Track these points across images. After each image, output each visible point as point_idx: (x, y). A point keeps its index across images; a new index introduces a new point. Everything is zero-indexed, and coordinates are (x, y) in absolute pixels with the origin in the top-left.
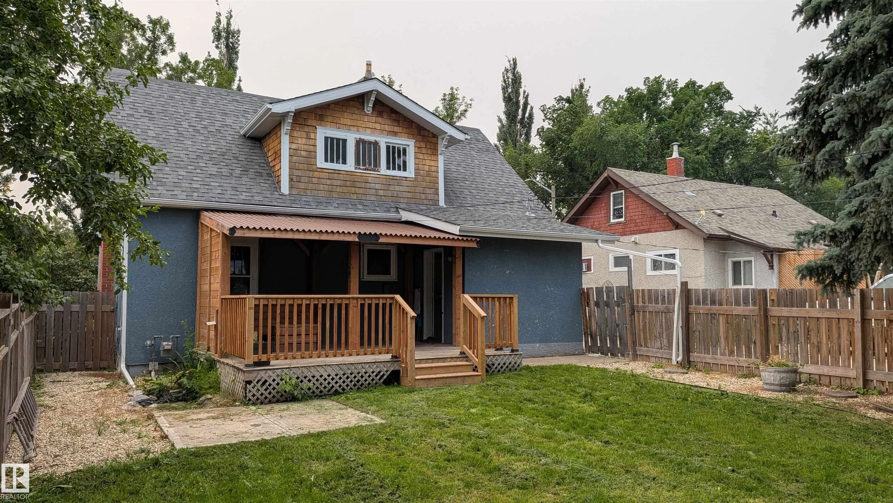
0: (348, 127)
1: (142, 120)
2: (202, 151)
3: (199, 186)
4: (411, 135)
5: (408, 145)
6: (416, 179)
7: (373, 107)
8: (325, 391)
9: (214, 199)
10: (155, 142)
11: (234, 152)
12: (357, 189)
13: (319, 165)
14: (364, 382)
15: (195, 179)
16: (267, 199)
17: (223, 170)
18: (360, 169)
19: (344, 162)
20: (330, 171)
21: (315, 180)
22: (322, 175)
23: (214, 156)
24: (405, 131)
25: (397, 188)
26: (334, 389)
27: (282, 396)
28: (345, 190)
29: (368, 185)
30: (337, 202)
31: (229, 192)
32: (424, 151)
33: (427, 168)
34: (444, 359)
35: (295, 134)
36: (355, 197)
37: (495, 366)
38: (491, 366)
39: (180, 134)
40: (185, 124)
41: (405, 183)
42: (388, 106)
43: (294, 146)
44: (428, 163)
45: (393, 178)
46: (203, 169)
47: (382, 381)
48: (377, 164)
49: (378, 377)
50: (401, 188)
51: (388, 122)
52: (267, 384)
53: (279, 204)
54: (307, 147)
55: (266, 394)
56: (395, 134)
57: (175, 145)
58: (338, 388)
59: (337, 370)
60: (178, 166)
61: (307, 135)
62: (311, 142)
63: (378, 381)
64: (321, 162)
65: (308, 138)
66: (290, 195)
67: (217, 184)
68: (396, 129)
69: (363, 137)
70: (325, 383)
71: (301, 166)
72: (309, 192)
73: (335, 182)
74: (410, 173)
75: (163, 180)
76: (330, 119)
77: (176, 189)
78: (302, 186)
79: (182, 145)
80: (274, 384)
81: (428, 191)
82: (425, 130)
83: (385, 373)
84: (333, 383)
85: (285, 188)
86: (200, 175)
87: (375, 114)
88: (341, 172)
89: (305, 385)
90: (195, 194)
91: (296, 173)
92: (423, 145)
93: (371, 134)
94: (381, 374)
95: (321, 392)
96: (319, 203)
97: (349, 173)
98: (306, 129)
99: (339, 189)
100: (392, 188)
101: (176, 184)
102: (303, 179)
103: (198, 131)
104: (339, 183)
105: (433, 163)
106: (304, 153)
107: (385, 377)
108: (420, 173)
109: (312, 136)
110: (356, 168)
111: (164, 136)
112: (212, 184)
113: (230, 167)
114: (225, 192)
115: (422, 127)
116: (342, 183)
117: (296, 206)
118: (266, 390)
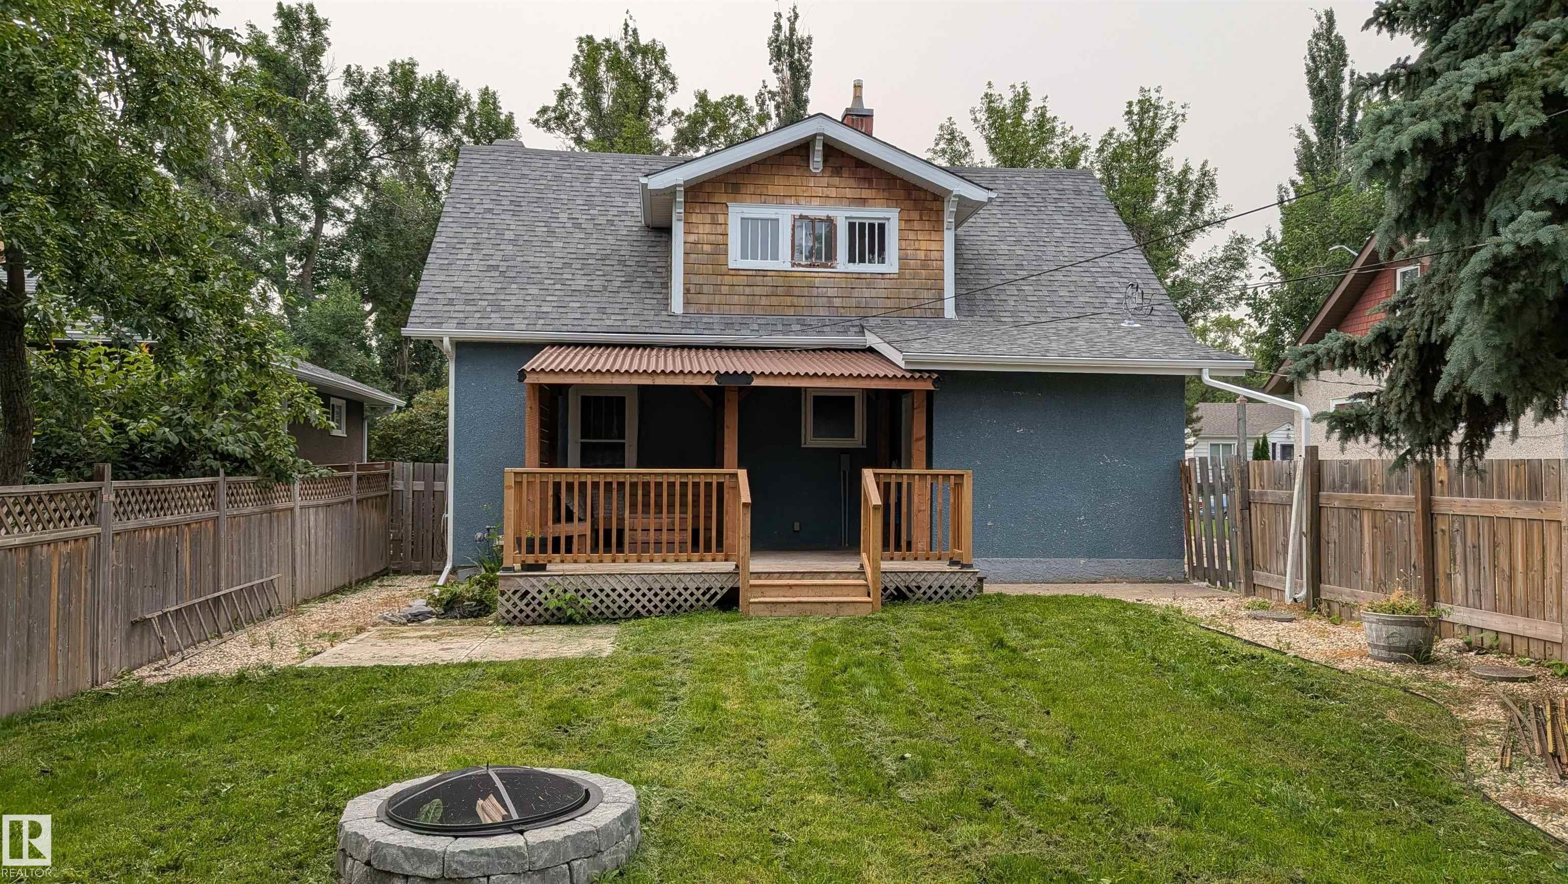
0: (780, 200)
1: (503, 217)
2: (574, 256)
3: (550, 310)
4: (891, 201)
5: (888, 219)
6: (901, 275)
7: (825, 161)
8: (620, 613)
9: (565, 328)
10: (511, 247)
11: (622, 253)
12: (795, 300)
13: (731, 265)
14: (683, 603)
15: (549, 298)
16: (646, 324)
17: (595, 283)
18: (799, 265)
19: (775, 257)
20: (750, 273)
21: (724, 289)
22: (735, 280)
23: (590, 262)
24: (881, 194)
25: (867, 293)
26: (634, 611)
27: (553, 615)
28: (774, 300)
29: (815, 292)
30: (759, 321)
31: (591, 316)
32: (916, 225)
33: (922, 255)
34: (824, 574)
35: (694, 218)
36: (792, 311)
37: (922, 591)
38: (915, 589)
39: (551, 232)
40: (563, 217)
41: (882, 283)
42: (851, 157)
43: (692, 238)
44: (924, 245)
45: (859, 276)
46: (568, 282)
47: (713, 602)
48: (831, 255)
49: (708, 596)
50: (873, 293)
51: (852, 183)
52: (529, 597)
53: (662, 331)
54: (712, 238)
55: (528, 610)
56: (862, 202)
57: (538, 249)
58: (641, 610)
59: (637, 582)
60: (531, 281)
61: (713, 219)
62: (720, 229)
63: (707, 603)
64: (735, 260)
65: (714, 223)
66: (685, 314)
67: (578, 305)
68: (866, 193)
69: (805, 213)
70: (620, 601)
71: (703, 269)
72: (715, 309)
73: (758, 291)
74: (891, 265)
75: (503, 303)
76: (751, 189)
77: (516, 315)
78: (704, 299)
79: (547, 250)
80: (540, 598)
81: (925, 294)
82: (920, 189)
83: (719, 591)
84: (632, 601)
85: (677, 305)
86: (557, 293)
87: (828, 173)
88: (769, 273)
89: (590, 600)
90: (541, 322)
91: (696, 279)
92: (915, 215)
93: (822, 206)
94: (712, 591)
95: (614, 613)
96: (729, 325)
97: (782, 274)
98: (711, 209)
99: (764, 301)
100: (856, 293)
101: (519, 309)
102: (705, 289)
103: (578, 226)
104: (764, 291)
105: (934, 246)
106: (707, 248)
107: (718, 597)
108: (908, 264)
109: (721, 219)
110: (793, 265)
111: (526, 238)
112: (572, 304)
113: (608, 278)
114: (585, 316)
115: (914, 186)
116: (768, 290)
117: (688, 331)
118: (527, 605)
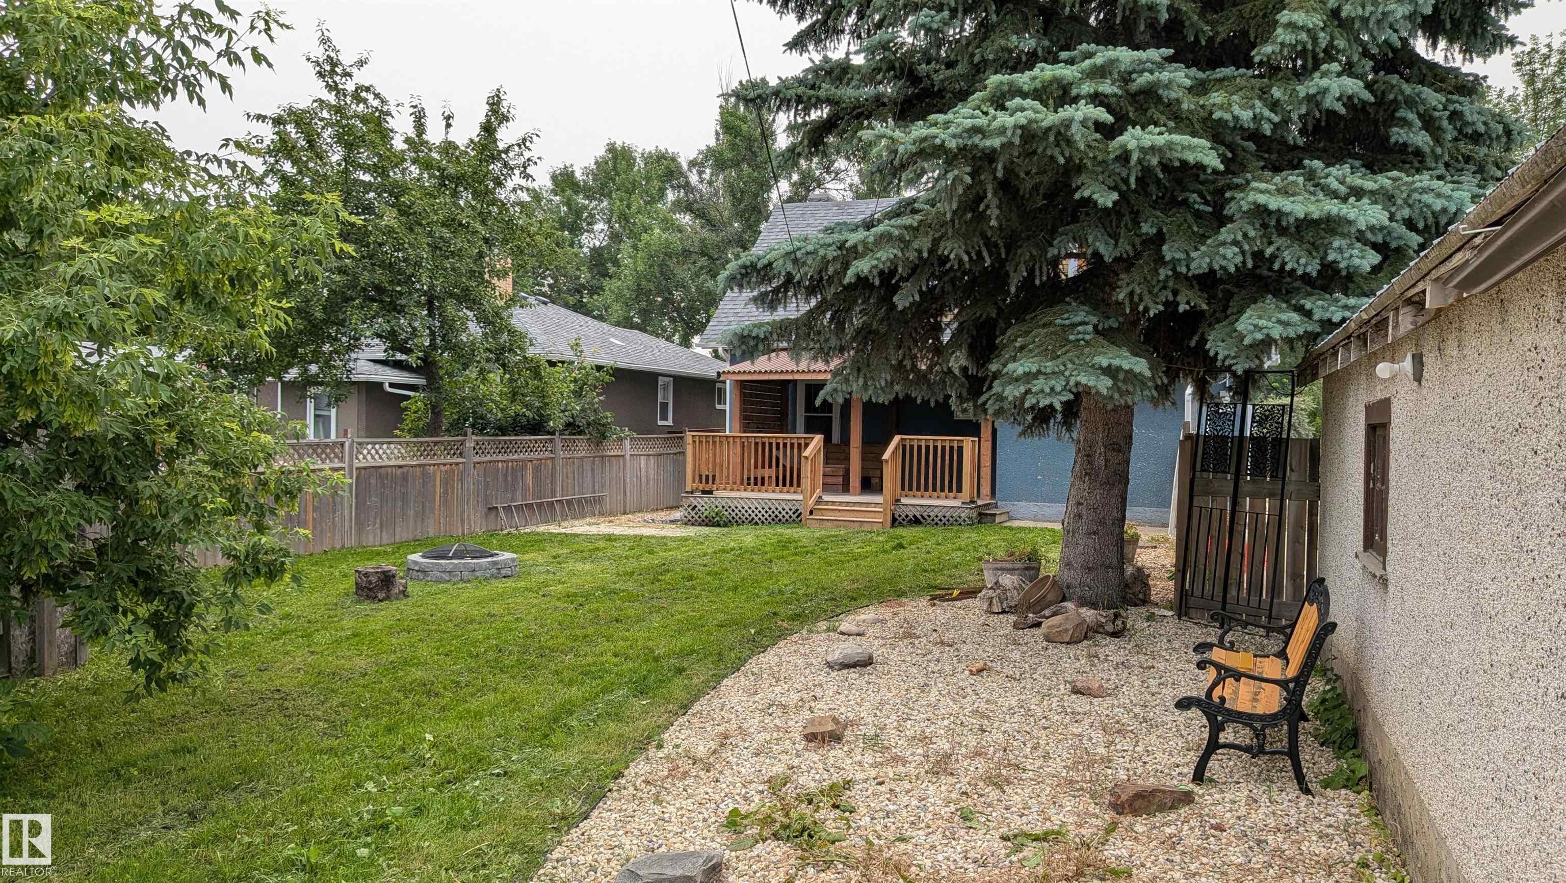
14: (782, 518)
26: (754, 521)
52: (697, 509)
55: (696, 517)
58: (758, 520)
59: (756, 504)
63: (796, 519)
70: (747, 515)
80: (703, 510)
84: (753, 515)
89: (730, 513)
95: (743, 522)
118: (696, 514)
